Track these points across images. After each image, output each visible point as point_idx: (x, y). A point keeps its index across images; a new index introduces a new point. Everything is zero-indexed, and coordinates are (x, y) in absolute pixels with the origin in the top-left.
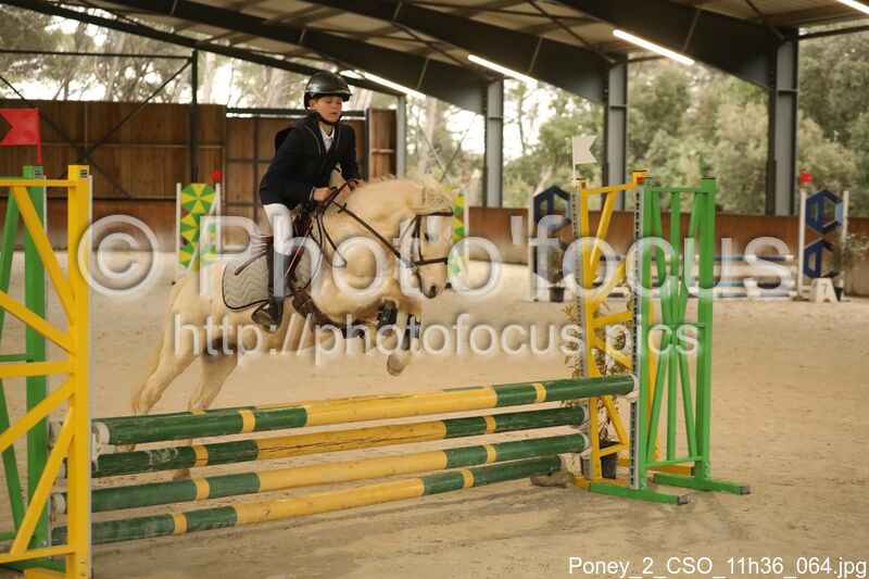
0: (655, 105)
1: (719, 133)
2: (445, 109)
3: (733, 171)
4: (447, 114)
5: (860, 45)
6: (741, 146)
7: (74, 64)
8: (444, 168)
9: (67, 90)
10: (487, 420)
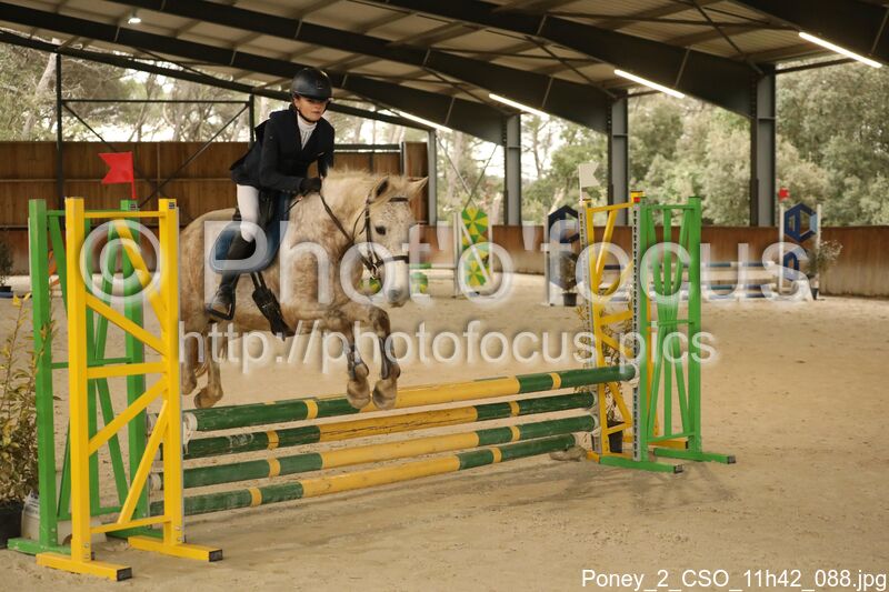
0: (653, 133)
1: (708, 156)
2: (470, 141)
3: (722, 189)
4: (471, 145)
5: (831, 77)
6: (728, 167)
7: (146, 109)
8: (470, 192)
9: (140, 132)
10: (512, 405)
